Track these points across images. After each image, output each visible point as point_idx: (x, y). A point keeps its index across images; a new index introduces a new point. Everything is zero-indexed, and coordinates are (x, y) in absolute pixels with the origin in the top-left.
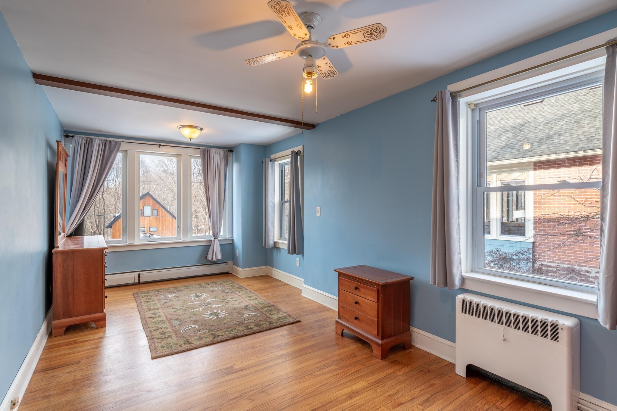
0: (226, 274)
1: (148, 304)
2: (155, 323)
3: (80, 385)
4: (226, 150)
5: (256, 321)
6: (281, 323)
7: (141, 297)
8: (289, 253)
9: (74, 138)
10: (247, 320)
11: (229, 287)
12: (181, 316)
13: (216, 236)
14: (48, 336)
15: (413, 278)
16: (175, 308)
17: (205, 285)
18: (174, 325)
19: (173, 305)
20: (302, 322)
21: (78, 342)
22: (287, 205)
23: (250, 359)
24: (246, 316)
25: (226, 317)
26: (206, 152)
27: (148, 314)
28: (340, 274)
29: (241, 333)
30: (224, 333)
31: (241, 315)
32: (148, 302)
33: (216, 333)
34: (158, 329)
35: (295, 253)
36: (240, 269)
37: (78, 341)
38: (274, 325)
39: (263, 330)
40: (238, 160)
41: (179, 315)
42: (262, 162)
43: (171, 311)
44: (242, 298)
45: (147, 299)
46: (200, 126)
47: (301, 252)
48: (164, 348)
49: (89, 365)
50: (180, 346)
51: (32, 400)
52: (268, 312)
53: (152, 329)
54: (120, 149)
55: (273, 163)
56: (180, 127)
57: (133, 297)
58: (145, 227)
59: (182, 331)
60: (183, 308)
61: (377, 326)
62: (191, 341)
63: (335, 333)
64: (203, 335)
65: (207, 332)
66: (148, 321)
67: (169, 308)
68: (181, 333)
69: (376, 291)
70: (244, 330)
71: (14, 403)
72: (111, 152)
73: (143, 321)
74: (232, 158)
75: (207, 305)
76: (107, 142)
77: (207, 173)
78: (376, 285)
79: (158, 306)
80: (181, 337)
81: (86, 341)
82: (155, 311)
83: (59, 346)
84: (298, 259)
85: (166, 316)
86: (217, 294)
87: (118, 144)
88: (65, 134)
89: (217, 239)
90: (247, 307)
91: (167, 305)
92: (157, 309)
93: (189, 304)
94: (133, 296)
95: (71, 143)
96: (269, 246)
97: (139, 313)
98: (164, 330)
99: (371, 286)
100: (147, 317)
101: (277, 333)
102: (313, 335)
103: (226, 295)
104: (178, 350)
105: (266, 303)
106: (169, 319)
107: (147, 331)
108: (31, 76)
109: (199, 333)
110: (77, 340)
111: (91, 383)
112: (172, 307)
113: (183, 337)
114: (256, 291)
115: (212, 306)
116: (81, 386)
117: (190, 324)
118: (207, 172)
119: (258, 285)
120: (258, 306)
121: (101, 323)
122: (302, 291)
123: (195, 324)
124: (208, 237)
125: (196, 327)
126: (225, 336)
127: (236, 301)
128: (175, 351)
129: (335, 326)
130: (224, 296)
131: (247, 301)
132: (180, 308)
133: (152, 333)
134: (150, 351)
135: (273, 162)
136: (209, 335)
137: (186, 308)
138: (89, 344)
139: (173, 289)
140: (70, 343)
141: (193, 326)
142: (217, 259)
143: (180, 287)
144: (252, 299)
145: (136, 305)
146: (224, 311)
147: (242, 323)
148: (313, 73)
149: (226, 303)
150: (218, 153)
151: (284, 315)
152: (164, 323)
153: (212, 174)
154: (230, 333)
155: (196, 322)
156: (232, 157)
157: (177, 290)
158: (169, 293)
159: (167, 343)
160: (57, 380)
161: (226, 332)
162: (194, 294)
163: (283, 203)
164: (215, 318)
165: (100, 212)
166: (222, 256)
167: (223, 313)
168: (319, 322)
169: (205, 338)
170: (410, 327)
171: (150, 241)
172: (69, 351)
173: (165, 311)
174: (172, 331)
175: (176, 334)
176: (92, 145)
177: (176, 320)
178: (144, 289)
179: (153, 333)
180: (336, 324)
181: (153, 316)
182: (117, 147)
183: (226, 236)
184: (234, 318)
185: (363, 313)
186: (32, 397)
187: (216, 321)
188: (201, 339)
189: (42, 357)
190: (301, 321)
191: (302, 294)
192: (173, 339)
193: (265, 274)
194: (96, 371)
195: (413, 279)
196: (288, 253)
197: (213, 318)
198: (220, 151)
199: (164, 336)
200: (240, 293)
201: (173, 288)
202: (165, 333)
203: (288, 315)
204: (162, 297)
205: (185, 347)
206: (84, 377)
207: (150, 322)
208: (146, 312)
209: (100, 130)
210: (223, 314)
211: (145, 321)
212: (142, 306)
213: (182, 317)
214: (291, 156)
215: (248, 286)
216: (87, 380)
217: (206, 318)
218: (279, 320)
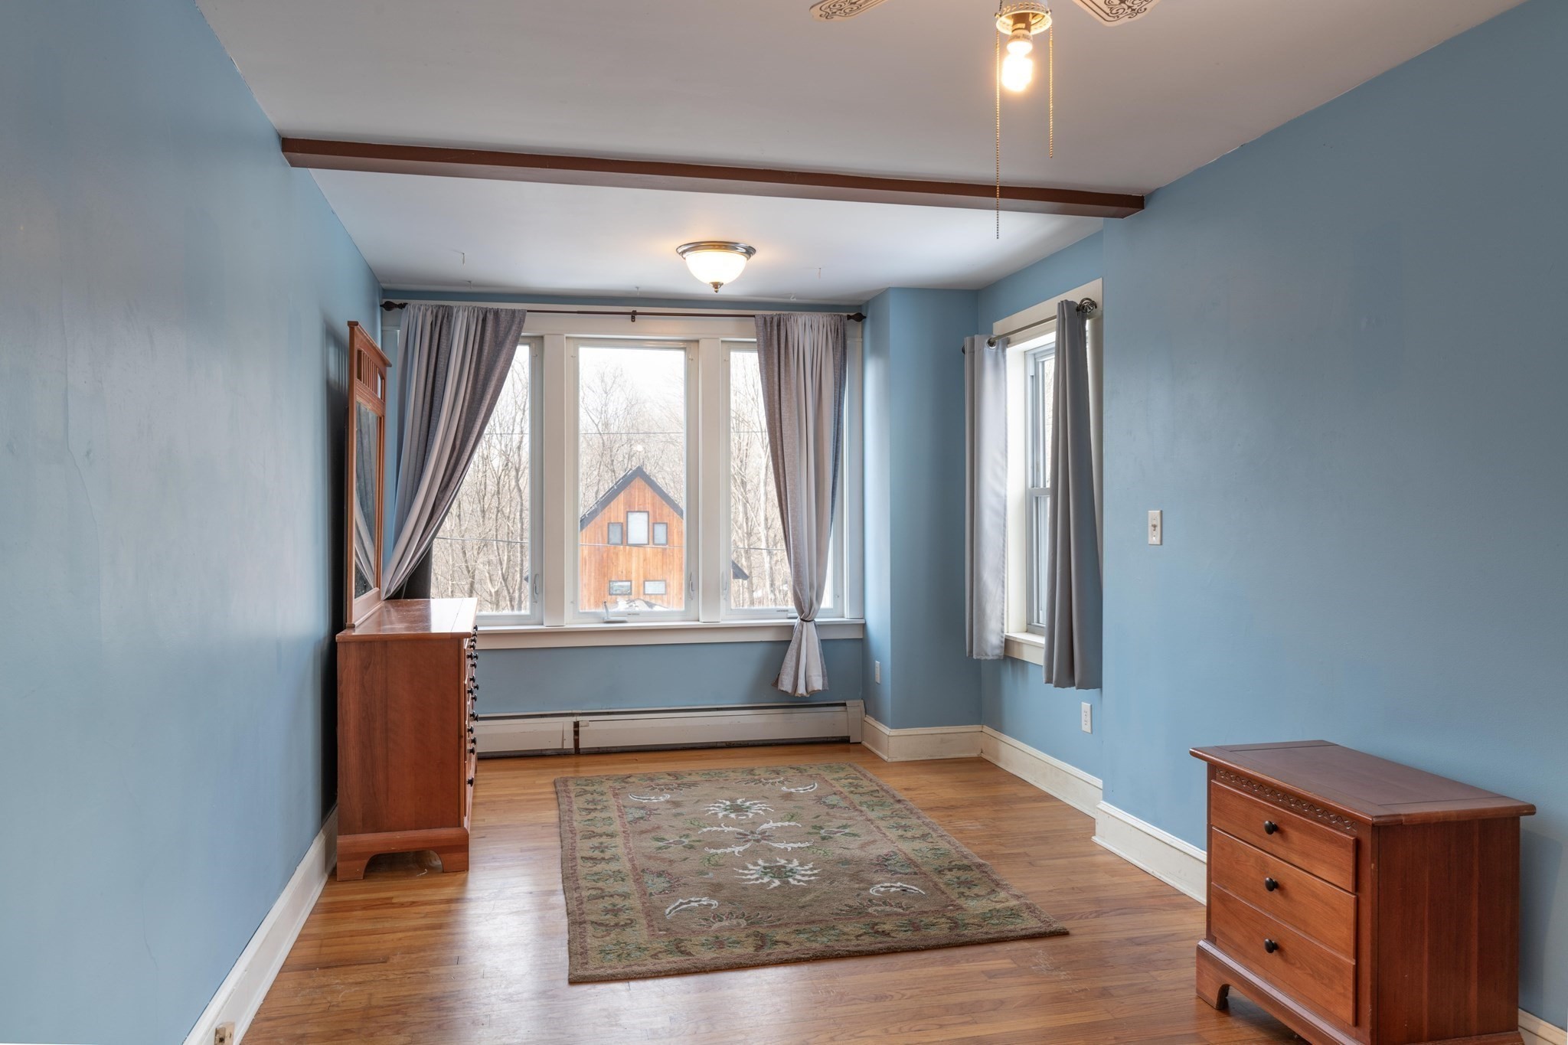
0: (842, 743)
1: (589, 817)
2: (598, 877)
3: (377, 1023)
4: (841, 316)
5: (908, 912)
6: (992, 931)
7: (572, 795)
8: (1049, 681)
9: (404, 310)
10: (876, 905)
11: (842, 790)
12: (675, 865)
13: (806, 610)
14: (326, 876)
15: (1531, 810)
16: (662, 839)
17: (767, 775)
18: (649, 890)
19: (658, 828)
20: (1073, 935)
21: (393, 904)
22: (1046, 504)
23: (862, 1034)
24: (878, 891)
25: (812, 886)
26: (776, 328)
27: (584, 847)
28: (1214, 769)
29: (849, 943)
30: (793, 936)
31: (861, 885)
32: (590, 811)
33: (769, 932)
34: (603, 897)
35: (1073, 685)
36: (887, 730)
37: (394, 901)
38: (965, 932)
39: (926, 943)
40: (880, 349)
41: (670, 861)
42: (963, 351)
43: (649, 844)
44: (878, 827)
45: (588, 802)
46: (746, 240)
47: (1093, 680)
48: (609, 957)
49: (409, 971)
50: (655, 956)
51: (266, 1039)
52: (956, 886)
53: (585, 893)
54: (523, 334)
55: (1000, 351)
56: (684, 252)
57: (551, 793)
58: (631, 581)
59: (668, 911)
60: (686, 841)
61: (1351, 989)
62: (687, 946)
63: (1194, 994)
64: (727, 934)
65: (742, 926)
66: (579, 867)
67: (644, 835)
68: (664, 919)
69: (1351, 848)
70: (860, 935)
71: (221, 1036)
72: (498, 345)
73: (565, 865)
74: (863, 342)
75: (758, 841)
76: (488, 315)
77: (777, 397)
78: (1351, 824)
79: (617, 826)
80: (660, 930)
81: (413, 904)
82: (604, 839)
83: (349, 907)
84: (1086, 706)
85: (631, 860)
86: (799, 807)
87: (517, 319)
88: (385, 300)
89: (812, 622)
90: (887, 860)
91: (643, 825)
92: (611, 835)
93: (705, 830)
94: (552, 789)
95: (398, 326)
96: (986, 655)
97: (561, 841)
98: (617, 900)
99: (1329, 825)
100: (578, 855)
101: (973, 961)
102: (1105, 989)
103: (828, 814)
104: (644, 969)
105: (956, 856)
106: (639, 871)
107: (571, 899)
108: (276, 146)
109: (717, 925)
110: (392, 898)
111: (404, 1023)
112: (653, 834)
113: (667, 930)
114: (931, 809)
115: (776, 845)
116: (379, 1025)
117: (697, 894)
118: (777, 392)
119: (943, 789)
120: (926, 863)
121: (456, 857)
122: (1097, 827)
123: (711, 897)
124: (784, 614)
125: (711, 905)
126: (795, 947)
127: (857, 838)
128: (636, 969)
129: (1194, 970)
130: (818, 817)
131: (892, 842)
132: (678, 839)
133: (584, 906)
134: (570, 957)
135: (1000, 346)
136: (748, 936)
137: (694, 841)
138: (418, 913)
139: (667, 779)
140: (374, 903)
141: (705, 901)
142: (810, 690)
143: (690, 774)
144: (909, 834)
145: (558, 816)
146: (811, 865)
147: (859, 912)
148: (1035, 15)
149: (820, 840)
150: (815, 326)
151: (1013, 903)
152: (623, 880)
153: (795, 399)
154: (812, 939)
155: (715, 889)
156: (862, 337)
157: (679, 782)
158: (654, 789)
159: (618, 943)
160: (329, 999)
161: (802, 936)
162: (726, 800)
163: (1037, 498)
164: (777, 883)
165: (512, 533)
166: (826, 682)
167: (803, 872)
168: (1139, 944)
169: (734, 942)
170: (1516, 1014)
171: (606, 619)
172: (368, 926)
173: (631, 845)
174: (640, 907)
175: (649, 918)
176: (449, 327)
177: (660, 875)
178: (591, 770)
179: (587, 907)
180: (1198, 962)
181: (597, 854)
182: (514, 328)
183: (843, 614)
184: (835, 892)
185: (1300, 929)
186: (269, 1032)
187: (776, 895)
188: (719, 943)
189: (306, 932)
190: (1071, 932)
191: (1095, 839)
192: (639, 934)
193: (974, 754)
194: (422, 992)
195: (1534, 813)
196: (1047, 682)
197: (769, 883)
198: (821, 319)
199: (615, 921)
200: (874, 813)
201: (669, 775)
202: (620, 910)
203: (1026, 904)
204: (633, 798)
205: (668, 962)
206: (392, 1003)
207: (585, 871)
208: (578, 841)
209: (470, 282)
210: (803, 875)
211: (572, 867)
212: (570, 821)
213: (677, 869)
214: (1059, 322)
215: (905, 789)
216: (397, 1012)
217: (750, 880)
218: (991, 918)
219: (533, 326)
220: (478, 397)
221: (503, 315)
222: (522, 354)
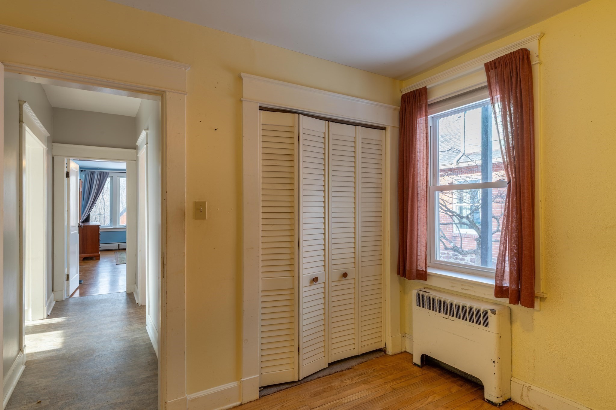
72: (104, 178)
76: (102, 172)
87: (107, 173)
176: (94, 174)
209: (98, 167)
219: (110, 174)
220: (100, 187)
221: (105, 173)
222: (109, 179)
